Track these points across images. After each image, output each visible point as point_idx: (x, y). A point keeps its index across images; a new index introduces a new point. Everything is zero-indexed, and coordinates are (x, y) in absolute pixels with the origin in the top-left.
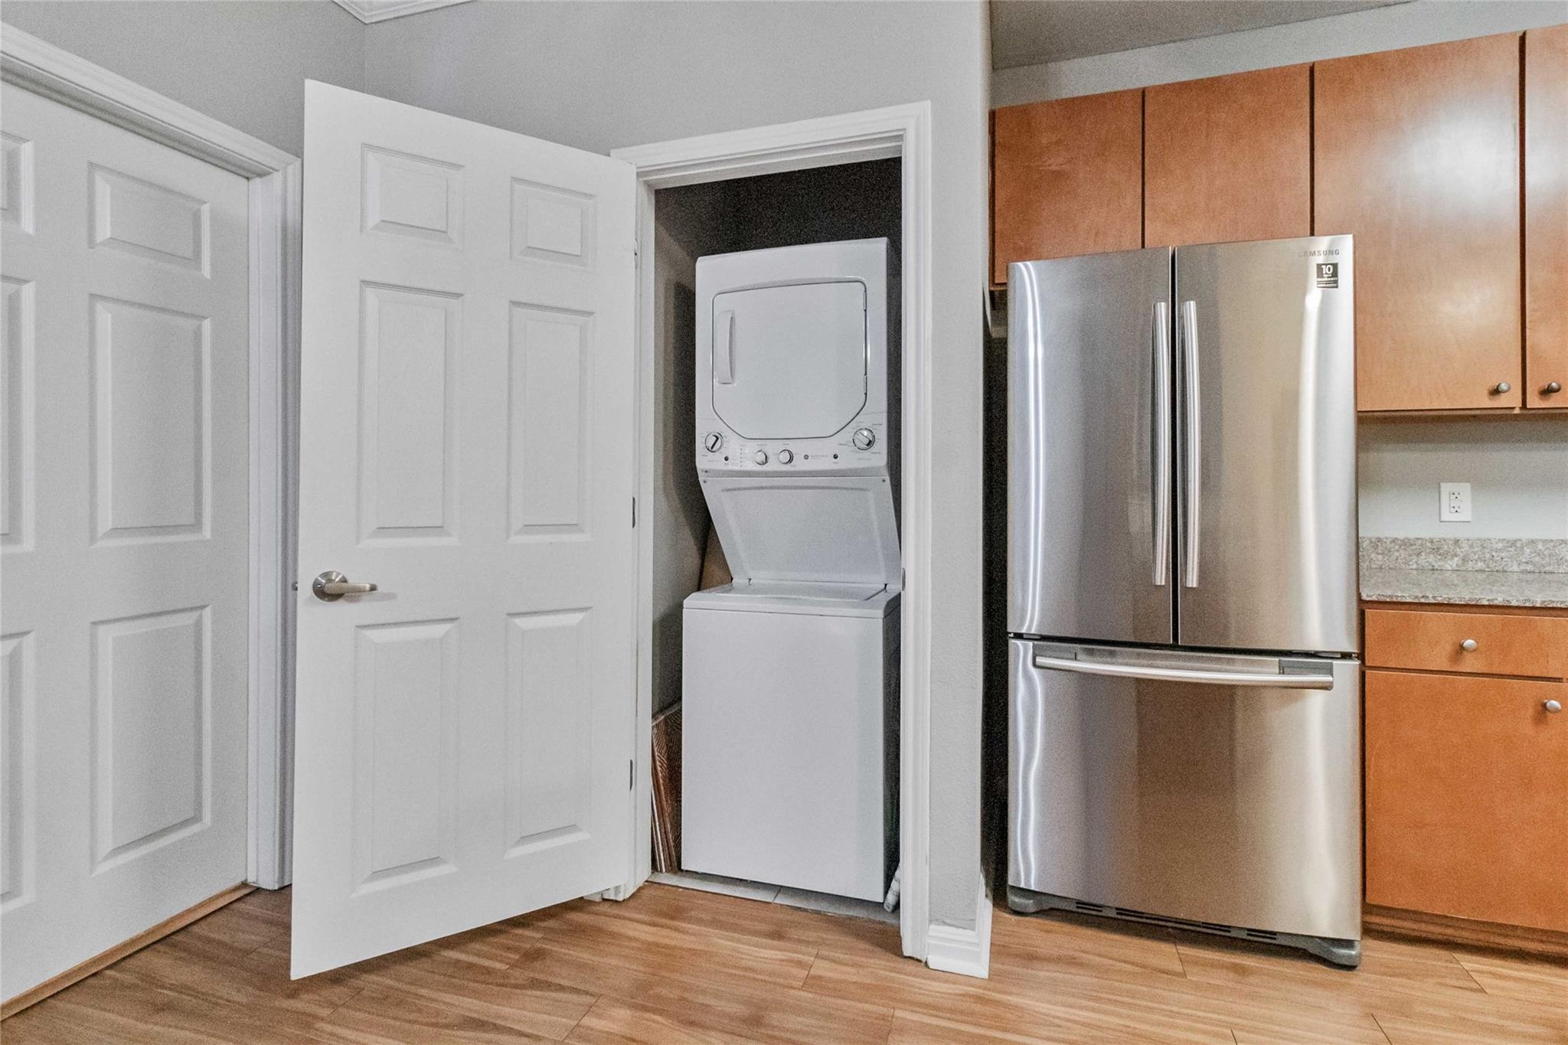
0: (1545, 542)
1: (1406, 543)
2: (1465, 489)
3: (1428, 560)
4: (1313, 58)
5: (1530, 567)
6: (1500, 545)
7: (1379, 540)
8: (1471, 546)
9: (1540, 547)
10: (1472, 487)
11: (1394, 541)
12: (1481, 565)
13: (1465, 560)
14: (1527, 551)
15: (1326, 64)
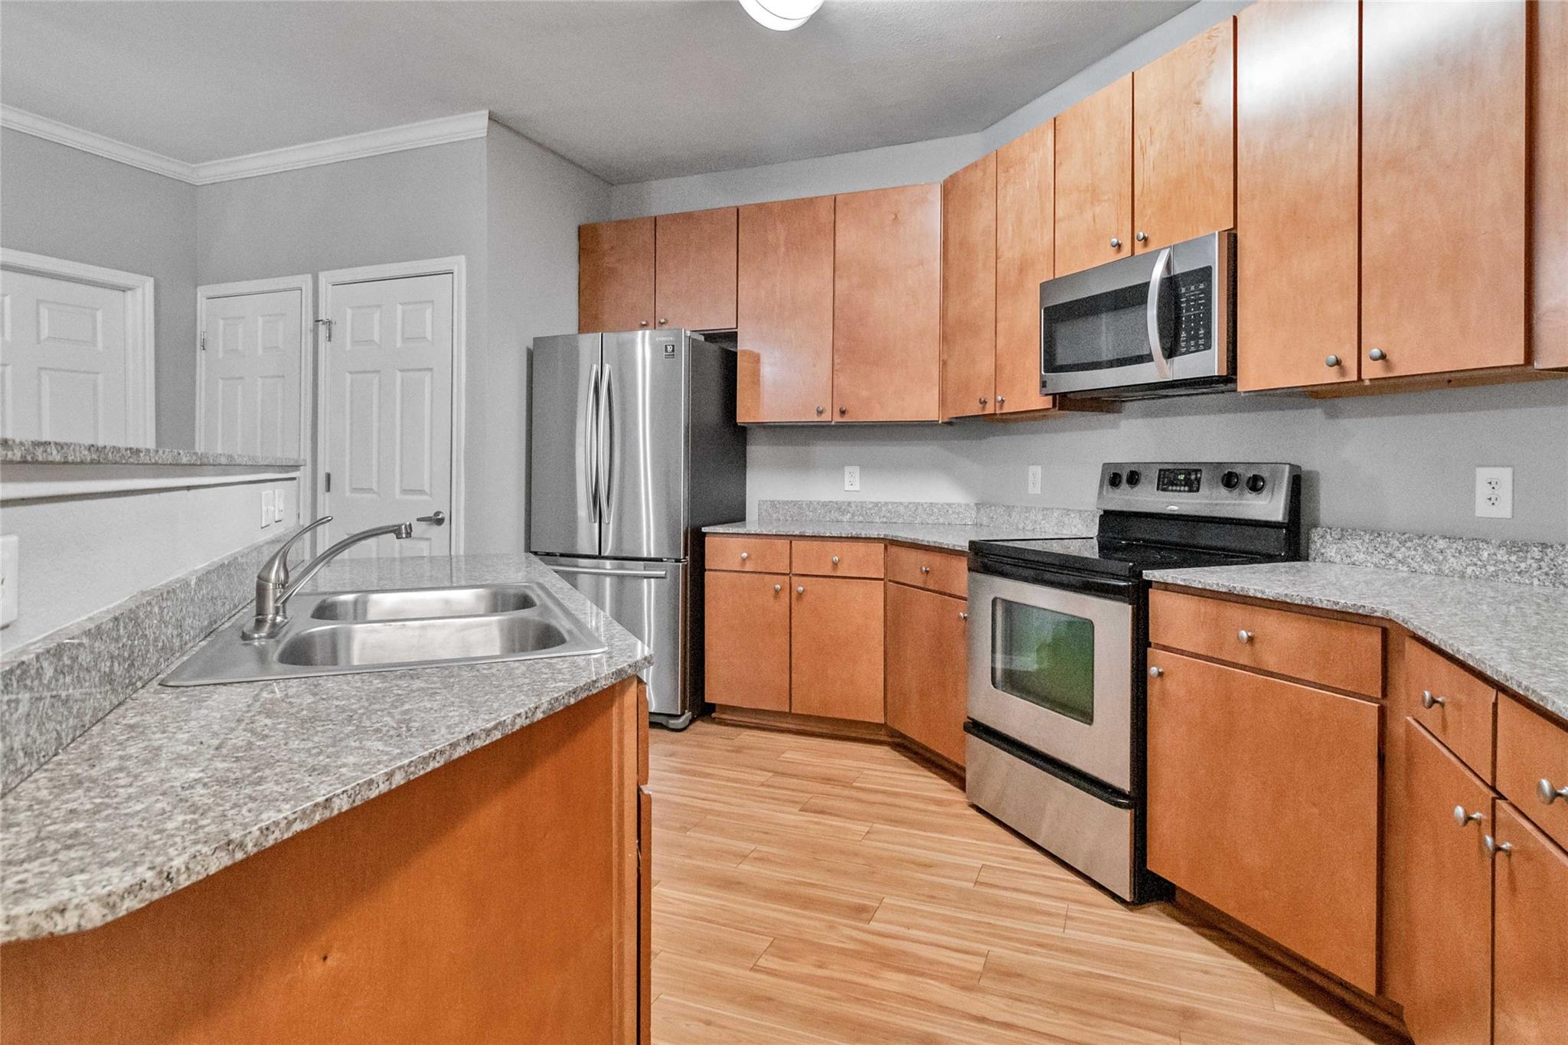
0: (893, 503)
1: (824, 505)
2: (857, 469)
3: (835, 515)
4: (739, 204)
5: (885, 520)
6: (870, 506)
7: (811, 502)
8: (857, 506)
9: (890, 506)
10: (860, 469)
11: (818, 503)
12: (861, 518)
13: (853, 516)
14: (884, 509)
15: (745, 206)
